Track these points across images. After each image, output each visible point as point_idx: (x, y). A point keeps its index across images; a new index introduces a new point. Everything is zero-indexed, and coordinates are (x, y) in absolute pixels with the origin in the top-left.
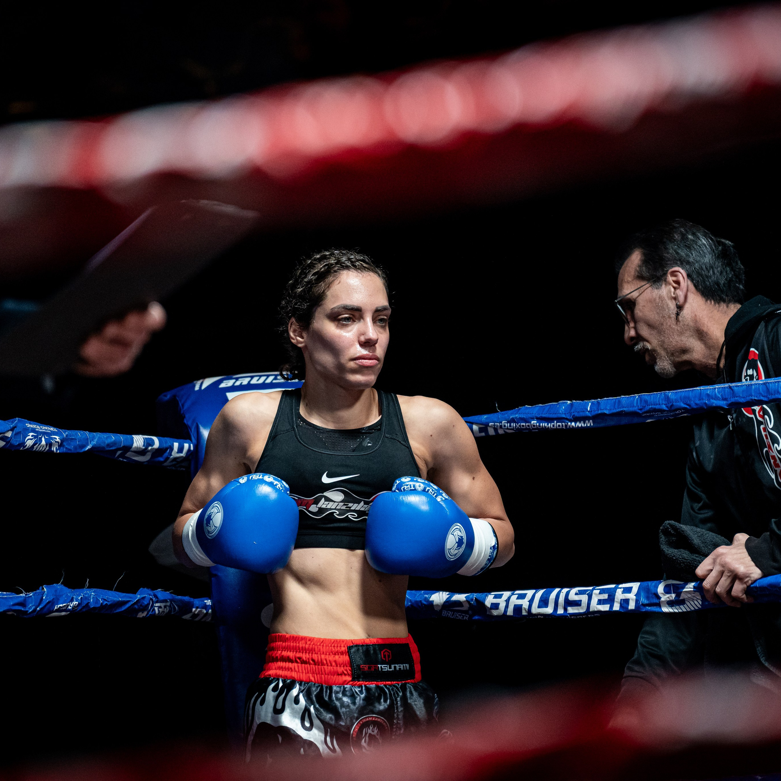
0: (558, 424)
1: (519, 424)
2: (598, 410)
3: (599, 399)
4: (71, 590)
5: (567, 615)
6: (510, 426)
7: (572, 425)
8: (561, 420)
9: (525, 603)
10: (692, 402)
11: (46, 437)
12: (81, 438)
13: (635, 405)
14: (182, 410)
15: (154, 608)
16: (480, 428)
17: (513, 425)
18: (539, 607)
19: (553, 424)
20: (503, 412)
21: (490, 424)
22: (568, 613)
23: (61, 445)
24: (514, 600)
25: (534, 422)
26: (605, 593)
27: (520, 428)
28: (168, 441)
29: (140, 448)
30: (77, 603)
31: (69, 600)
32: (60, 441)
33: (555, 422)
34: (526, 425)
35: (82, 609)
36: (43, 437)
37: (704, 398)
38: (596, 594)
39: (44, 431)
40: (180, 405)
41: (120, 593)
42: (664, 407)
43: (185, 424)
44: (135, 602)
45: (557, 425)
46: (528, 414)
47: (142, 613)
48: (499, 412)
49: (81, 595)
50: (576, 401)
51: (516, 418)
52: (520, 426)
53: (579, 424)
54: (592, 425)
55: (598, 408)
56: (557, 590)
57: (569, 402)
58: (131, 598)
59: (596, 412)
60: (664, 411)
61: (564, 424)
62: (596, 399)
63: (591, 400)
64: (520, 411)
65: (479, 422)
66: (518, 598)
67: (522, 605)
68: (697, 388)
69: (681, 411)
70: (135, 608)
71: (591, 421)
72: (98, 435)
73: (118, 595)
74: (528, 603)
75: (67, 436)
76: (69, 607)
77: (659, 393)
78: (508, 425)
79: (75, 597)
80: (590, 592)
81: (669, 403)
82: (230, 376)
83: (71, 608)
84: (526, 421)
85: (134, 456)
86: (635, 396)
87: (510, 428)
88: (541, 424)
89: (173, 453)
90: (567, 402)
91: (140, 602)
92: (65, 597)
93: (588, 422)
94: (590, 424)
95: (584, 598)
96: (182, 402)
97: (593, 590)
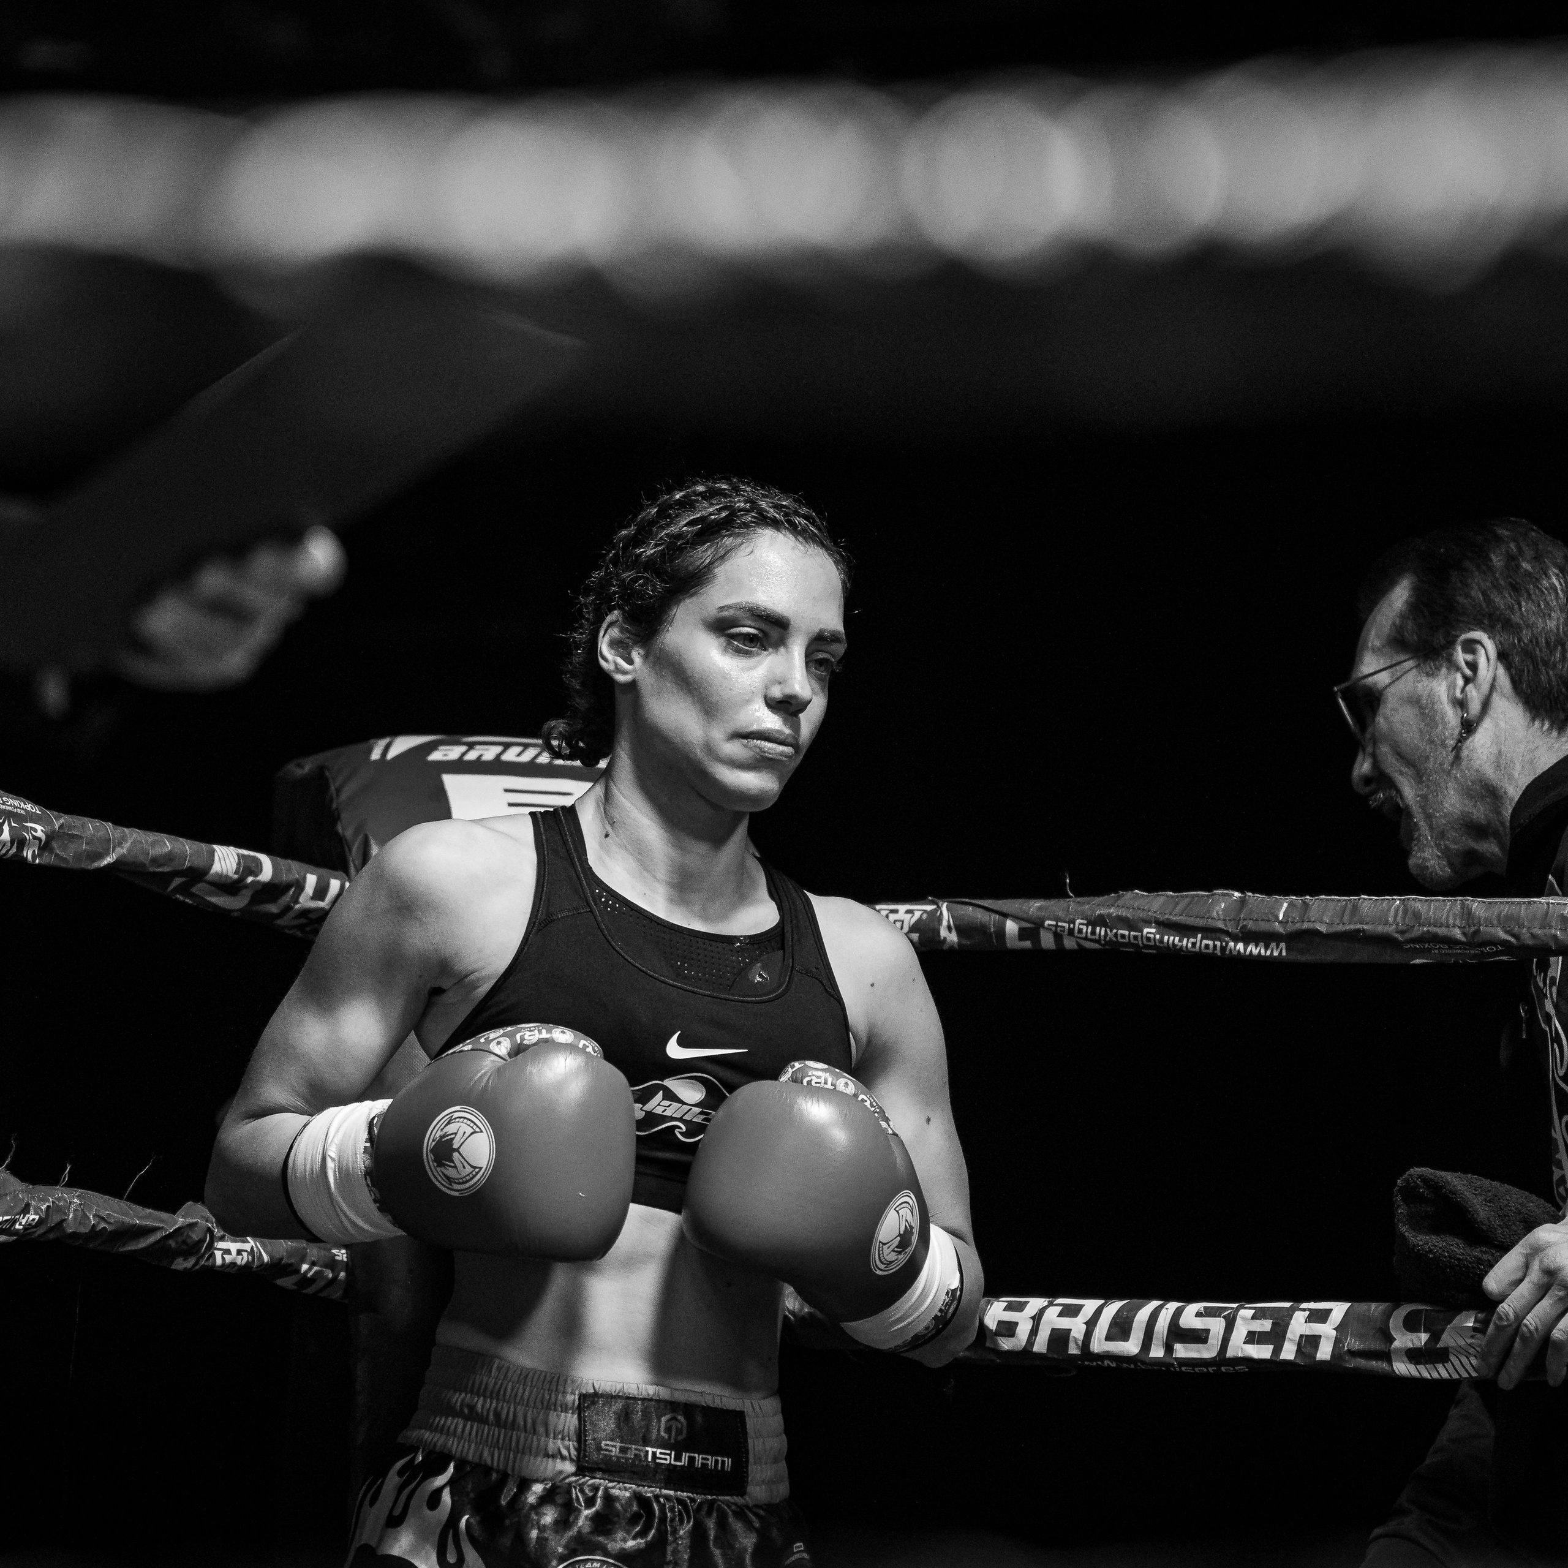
0: (1205, 942)
1: (1115, 931)
2: (1303, 922)
3: (1308, 897)
4: (27, 1186)
5: (1172, 1361)
6: (1093, 933)
7: (1237, 948)
8: (1214, 935)
9: (1076, 1326)
10: (1524, 930)
11: (13, 824)
12: (94, 835)
13: (1391, 920)
14: (335, 801)
15: (213, 1253)
16: (1021, 930)
17: (1101, 931)
18: (1108, 1338)
19: (1192, 940)
20: (1079, 899)
21: (1047, 923)
22: (1174, 1356)
23: (45, 847)
24: (1053, 1318)
25: (1149, 931)
26: (1265, 1318)
27: (1114, 939)
28: (293, 869)
29: (227, 876)
30: (37, 1217)
31: (19, 1209)
32: (44, 838)
33: (1199, 936)
34: (1129, 934)
35: (45, 1233)
36: (6, 823)
37: (1553, 924)
38: (1244, 1319)
39: (10, 808)
40: (333, 788)
41: (139, 1208)
42: (1457, 933)
43: (337, 833)
44: (170, 1234)
45: (1203, 945)
46: (1139, 911)
47: (185, 1260)
48: (1071, 897)
49: (48, 1201)
50: (1253, 893)
51: (1109, 915)
52: (1116, 935)
53: (1253, 949)
54: (1284, 953)
55: (1304, 917)
56: (1155, 1304)
57: (1237, 894)
58: (162, 1221)
59: (1298, 926)
60: (1457, 942)
61: (1218, 943)
62: (1301, 896)
63: (1288, 895)
64: (1120, 902)
65: (1020, 914)
66: (1061, 1315)
67: (1071, 1330)
68: (1540, 900)
69: (1497, 948)
70: (170, 1245)
71: (1283, 945)
72: (135, 835)
73: (133, 1212)
74: (1085, 1327)
75: (61, 827)
76: (18, 1224)
77: (1451, 900)
78: (1087, 929)
79: (33, 1203)
80: (1230, 1313)
81: (1469, 926)
82: (456, 737)
83: (21, 1227)
84: (1130, 925)
85: (212, 894)
86: (1393, 899)
87: (1093, 937)
88: (1166, 938)
89: (301, 899)
90: (1233, 895)
91: (182, 1234)
92: (11, 1199)
93: (1275, 947)
94: (1279, 950)
95: (1217, 1326)
96: (337, 784)
97: (1238, 1309)
